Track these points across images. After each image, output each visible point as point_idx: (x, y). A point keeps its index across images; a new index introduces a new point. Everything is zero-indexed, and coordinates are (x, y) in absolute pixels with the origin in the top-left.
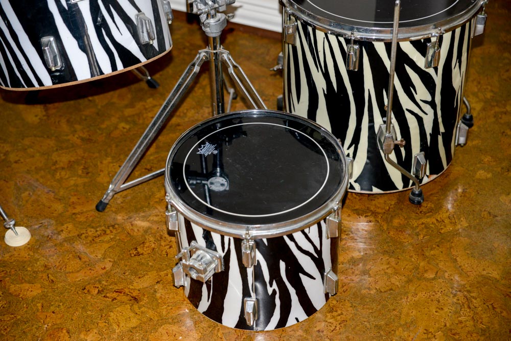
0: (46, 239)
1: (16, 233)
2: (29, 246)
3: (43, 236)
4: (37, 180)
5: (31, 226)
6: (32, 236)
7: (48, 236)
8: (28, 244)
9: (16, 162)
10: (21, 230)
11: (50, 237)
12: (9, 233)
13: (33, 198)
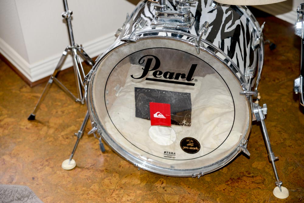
0: (298, 200)
1: (281, 190)
2: (286, 201)
3: (296, 197)
4: (300, 161)
5: (290, 189)
6: (290, 195)
7: (300, 199)
8: (286, 199)
9: (289, 146)
10: (284, 189)
11: (301, 199)
12: (277, 189)
13: (295, 171)
